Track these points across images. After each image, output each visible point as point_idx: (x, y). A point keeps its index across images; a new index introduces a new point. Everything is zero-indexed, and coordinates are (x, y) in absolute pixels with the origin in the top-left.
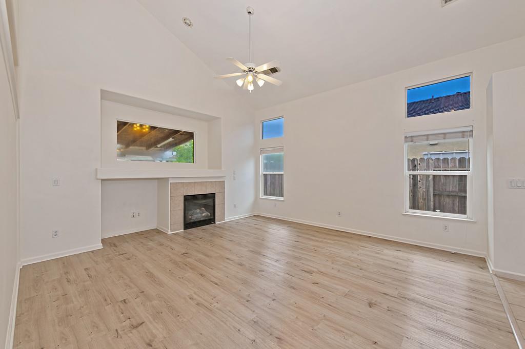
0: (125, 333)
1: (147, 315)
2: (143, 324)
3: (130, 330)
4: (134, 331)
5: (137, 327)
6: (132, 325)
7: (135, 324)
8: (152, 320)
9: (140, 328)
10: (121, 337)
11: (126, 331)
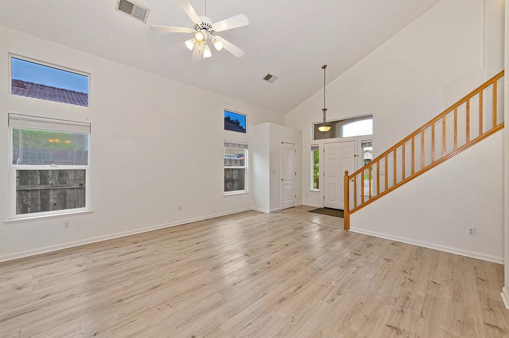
0: (409, 334)
1: (376, 327)
2: (389, 324)
3: (404, 332)
4: (401, 328)
5: (396, 328)
6: (398, 333)
7: (395, 332)
8: (379, 320)
9: (395, 325)
10: (416, 335)
11: (407, 335)
